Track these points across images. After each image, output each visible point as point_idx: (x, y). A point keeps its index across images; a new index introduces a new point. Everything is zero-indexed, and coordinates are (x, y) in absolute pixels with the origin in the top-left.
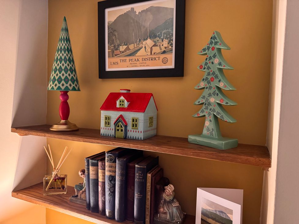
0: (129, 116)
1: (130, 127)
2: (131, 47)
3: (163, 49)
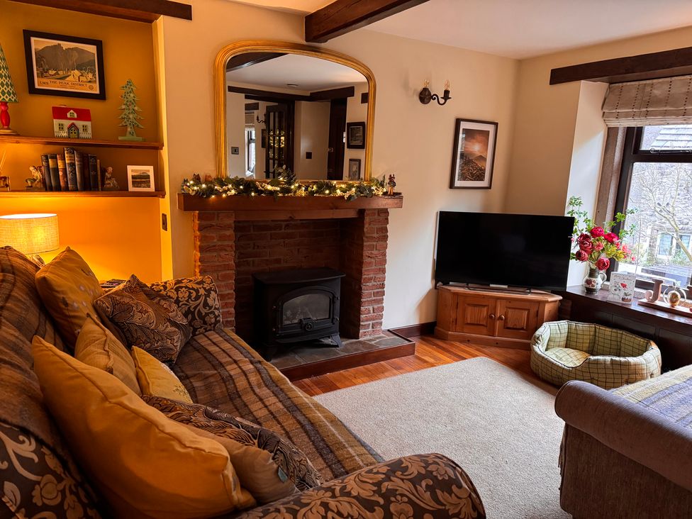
0: (80, 124)
1: (81, 131)
2: (61, 73)
3: (89, 80)
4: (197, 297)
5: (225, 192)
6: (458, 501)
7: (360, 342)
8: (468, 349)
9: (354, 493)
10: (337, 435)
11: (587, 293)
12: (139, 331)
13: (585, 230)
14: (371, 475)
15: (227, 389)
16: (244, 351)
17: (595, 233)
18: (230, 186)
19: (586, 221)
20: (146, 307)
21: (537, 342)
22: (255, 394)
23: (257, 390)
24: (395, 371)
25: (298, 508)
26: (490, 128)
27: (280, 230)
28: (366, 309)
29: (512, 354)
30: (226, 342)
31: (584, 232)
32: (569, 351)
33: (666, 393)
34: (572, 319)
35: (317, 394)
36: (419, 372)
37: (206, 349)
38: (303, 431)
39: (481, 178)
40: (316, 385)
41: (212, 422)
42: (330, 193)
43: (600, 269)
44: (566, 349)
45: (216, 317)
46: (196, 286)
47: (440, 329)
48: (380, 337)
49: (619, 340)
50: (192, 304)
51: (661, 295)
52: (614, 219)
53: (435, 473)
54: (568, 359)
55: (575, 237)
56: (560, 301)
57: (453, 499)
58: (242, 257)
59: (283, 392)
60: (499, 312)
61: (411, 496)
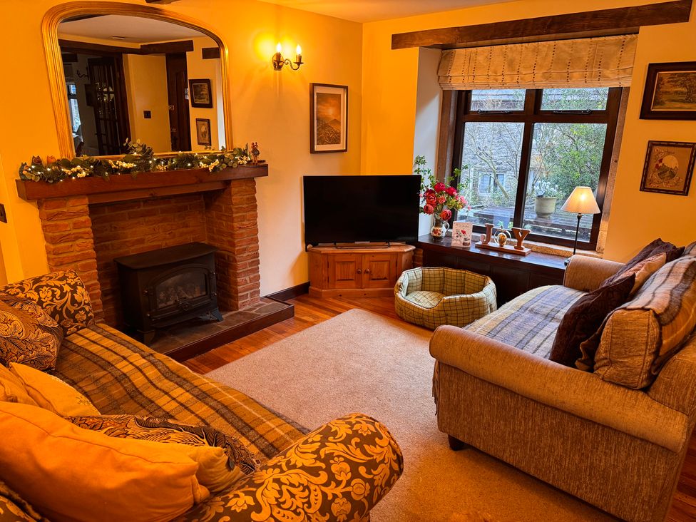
4: (63, 295)
5: (75, 174)
6: (381, 450)
7: (240, 313)
8: (341, 304)
9: (299, 465)
10: (254, 413)
11: (435, 241)
12: (8, 343)
13: (430, 186)
14: (308, 446)
15: (125, 388)
16: (130, 346)
17: (438, 188)
18: (79, 167)
19: (430, 177)
20: (9, 316)
21: (400, 290)
22: (157, 388)
23: (159, 385)
24: (279, 336)
25: (255, 489)
26: (340, 92)
27: (139, 208)
28: (243, 280)
29: (378, 303)
30: (106, 339)
31: (429, 188)
32: (425, 293)
33: (506, 322)
34: (425, 265)
35: (207, 372)
36: (302, 333)
37: (87, 350)
38: (218, 415)
39: (337, 141)
40: (204, 364)
41: (151, 431)
42: (193, 166)
43: (444, 219)
44: (422, 292)
45: (87, 313)
46: (58, 283)
47: (313, 288)
48: (260, 305)
49: (463, 278)
50: (58, 303)
51: (492, 237)
52: (452, 174)
53: (359, 432)
54: (424, 301)
55: (422, 193)
56: (414, 250)
57: (378, 449)
58: (100, 242)
59: (188, 381)
60: (365, 267)
61: (346, 455)
